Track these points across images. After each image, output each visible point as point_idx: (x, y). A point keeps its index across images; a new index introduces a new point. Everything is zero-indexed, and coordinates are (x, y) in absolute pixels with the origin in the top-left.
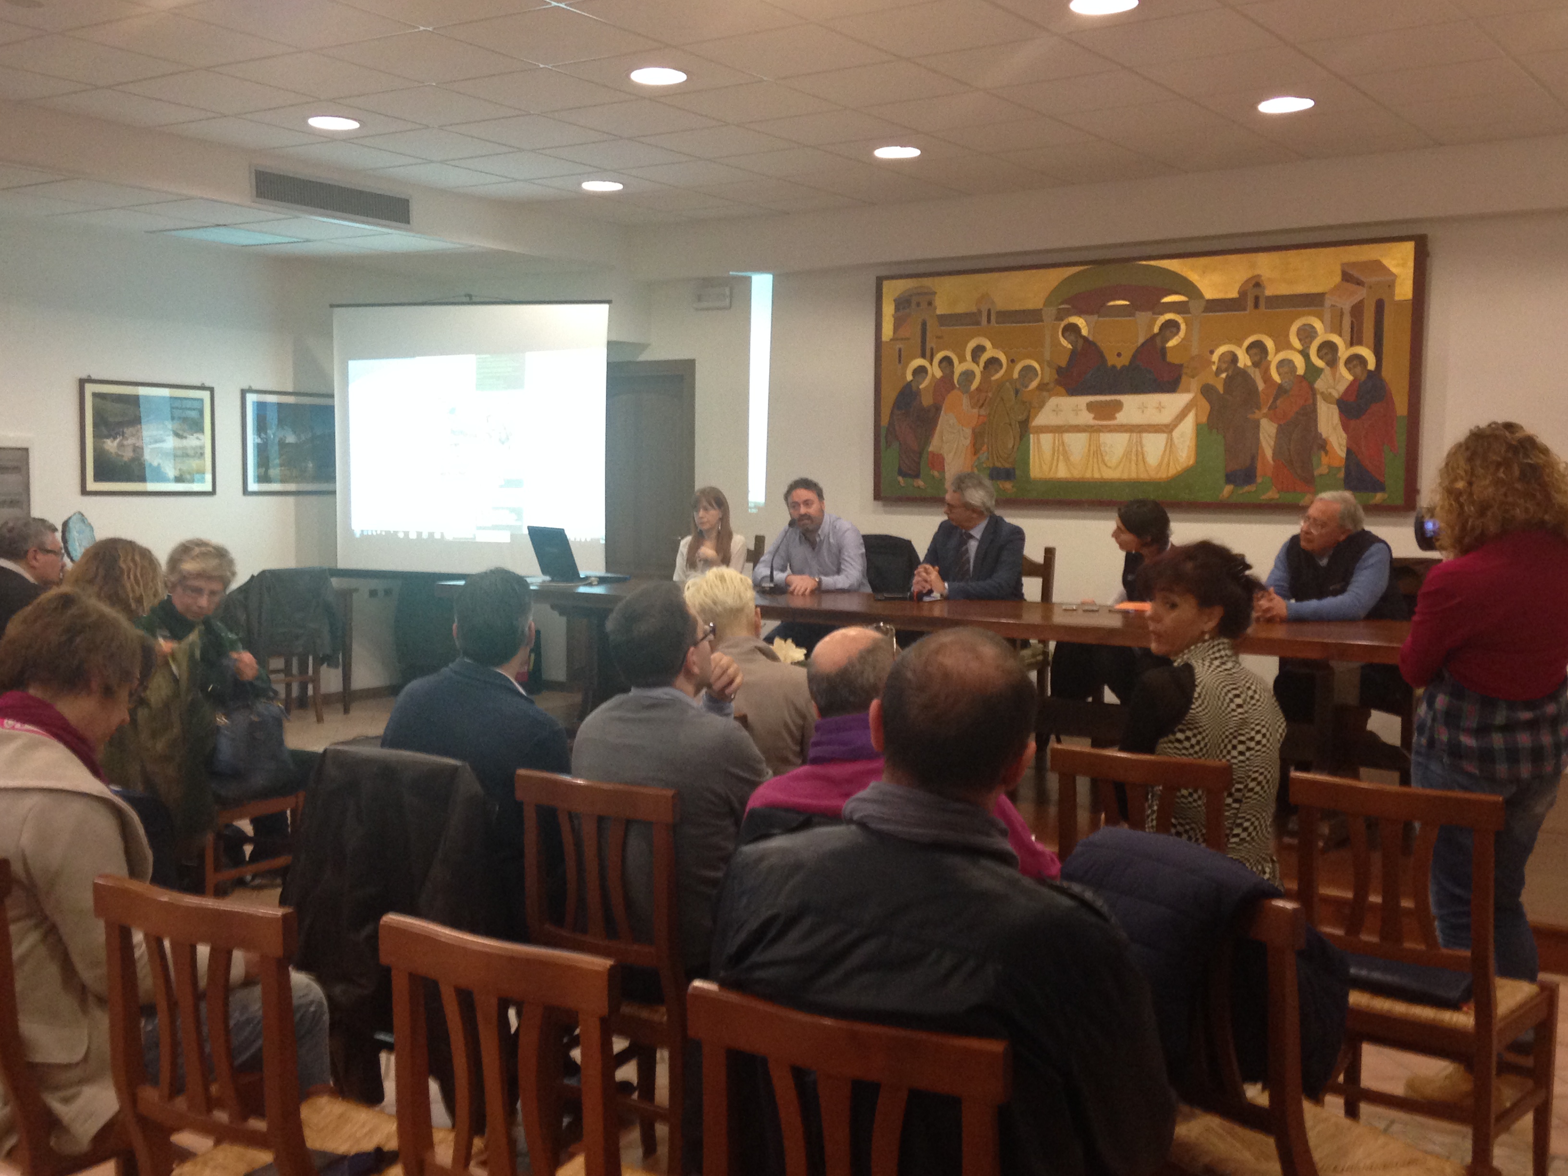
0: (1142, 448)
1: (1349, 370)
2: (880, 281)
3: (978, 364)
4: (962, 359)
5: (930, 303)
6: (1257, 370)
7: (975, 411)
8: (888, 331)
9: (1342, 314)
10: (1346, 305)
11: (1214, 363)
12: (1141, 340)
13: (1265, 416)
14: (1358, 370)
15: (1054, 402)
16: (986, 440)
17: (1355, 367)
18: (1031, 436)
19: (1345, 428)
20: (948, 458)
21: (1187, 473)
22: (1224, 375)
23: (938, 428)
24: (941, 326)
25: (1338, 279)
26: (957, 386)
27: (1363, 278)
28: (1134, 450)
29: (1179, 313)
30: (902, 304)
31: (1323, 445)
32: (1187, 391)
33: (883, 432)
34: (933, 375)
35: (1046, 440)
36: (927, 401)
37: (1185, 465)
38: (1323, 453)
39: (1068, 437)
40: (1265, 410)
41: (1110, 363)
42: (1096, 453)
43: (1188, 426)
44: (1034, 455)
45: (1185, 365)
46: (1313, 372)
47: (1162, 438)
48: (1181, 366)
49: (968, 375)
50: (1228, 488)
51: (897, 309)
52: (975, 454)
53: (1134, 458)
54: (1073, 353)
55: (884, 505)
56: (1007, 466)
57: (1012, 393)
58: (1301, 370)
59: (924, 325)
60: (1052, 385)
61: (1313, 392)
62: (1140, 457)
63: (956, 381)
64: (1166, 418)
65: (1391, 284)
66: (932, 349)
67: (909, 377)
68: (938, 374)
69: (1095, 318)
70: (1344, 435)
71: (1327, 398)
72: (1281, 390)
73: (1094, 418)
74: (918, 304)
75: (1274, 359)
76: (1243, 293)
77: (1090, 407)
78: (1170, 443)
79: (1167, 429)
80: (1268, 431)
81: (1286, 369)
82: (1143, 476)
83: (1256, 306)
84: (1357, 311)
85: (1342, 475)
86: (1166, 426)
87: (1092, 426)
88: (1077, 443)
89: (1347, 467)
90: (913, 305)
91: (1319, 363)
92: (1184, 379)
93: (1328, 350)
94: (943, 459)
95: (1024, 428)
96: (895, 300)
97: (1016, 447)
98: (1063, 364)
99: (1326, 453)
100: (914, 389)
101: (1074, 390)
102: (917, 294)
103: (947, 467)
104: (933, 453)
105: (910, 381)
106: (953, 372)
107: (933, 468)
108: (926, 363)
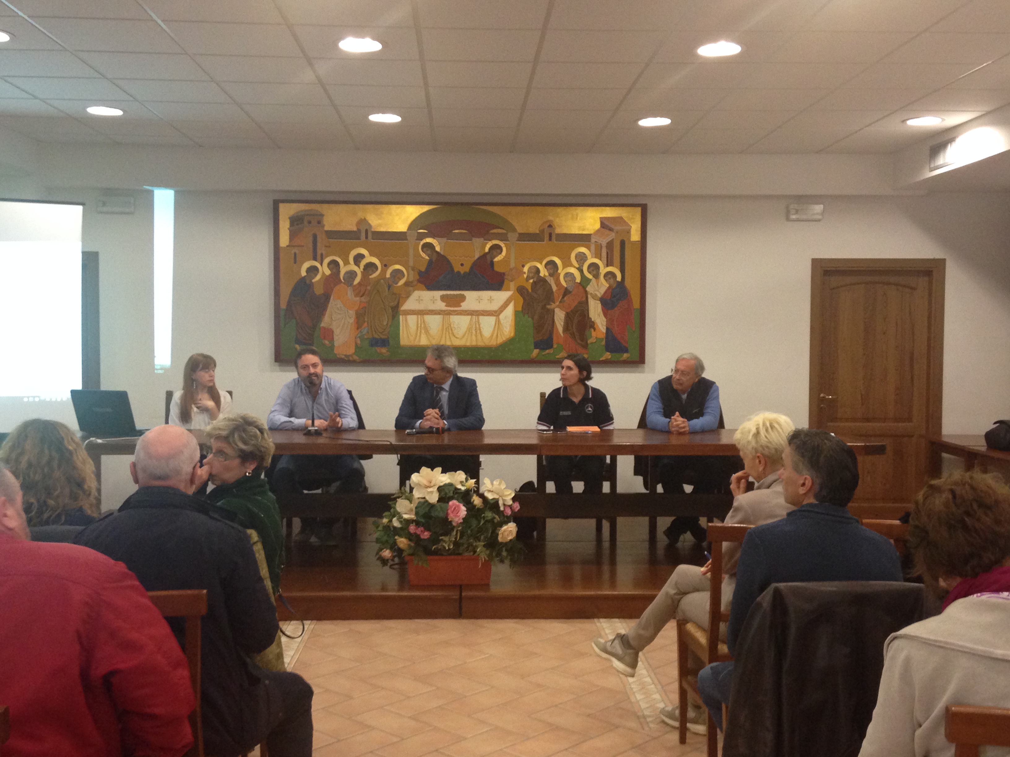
0: (479, 325)
1: (606, 280)
2: (276, 204)
3: (359, 267)
4: (346, 263)
5: (319, 222)
6: (552, 278)
7: (358, 298)
8: (284, 240)
9: (601, 247)
10: (604, 242)
11: (525, 273)
12: (477, 257)
13: (558, 307)
14: (612, 280)
15: (416, 294)
16: (366, 320)
17: (610, 278)
18: (401, 317)
19: (605, 315)
20: (337, 332)
21: (510, 342)
22: (531, 281)
23: (328, 309)
24: (328, 239)
25: (598, 226)
26: (343, 281)
27: (612, 226)
28: (474, 326)
29: (502, 240)
30: (296, 221)
32: (508, 289)
33: (282, 313)
34: (323, 273)
35: (412, 320)
36: (319, 291)
37: (508, 337)
38: (592, 330)
39: (428, 318)
40: (557, 303)
41: (456, 270)
42: (448, 328)
43: (510, 311)
44: (403, 330)
45: (507, 273)
46: (585, 281)
47: (492, 319)
48: (504, 274)
49: (351, 275)
50: (536, 351)
51: (292, 225)
52: (358, 329)
53: (474, 332)
54: (430, 262)
55: (280, 366)
56: (383, 337)
57: (387, 288)
58: (578, 280)
59: (315, 237)
60: (415, 283)
61: (586, 292)
62: (478, 332)
63: (342, 278)
64: (495, 306)
65: (629, 232)
66: (322, 255)
67: (304, 274)
68: (328, 272)
69: (444, 240)
70: (605, 320)
71: (595, 297)
72: (566, 292)
73: (446, 306)
74: (310, 222)
75: (562, 272)
76: (542, 231)
77: (443, 298)
78: (498, 322)
80: (560, 317)
81: (569, 279)
82: (480, 344)
83: (550, 239)
84: (610, 245)
85: (604, 343)
86: (495, 312)
87: (444, 311)
88: (434, 322)
89: (607, 337)
90: (306, 223)
91: (590, 276)
92: (506, 282)
93: (594, 268)
94: (333, 332)
95: (395, 311)
96: (290, 218)
97: (390, 324)
98: (423, 269)
99: (595, 330)
100: (308, 282)
101: (431, 286)
102: (308, 215)
103: (336, 338)
104: (324, 328)
105: (305, 277)
106: (339, 271)
107: (325, 338)
108: (317, 264)
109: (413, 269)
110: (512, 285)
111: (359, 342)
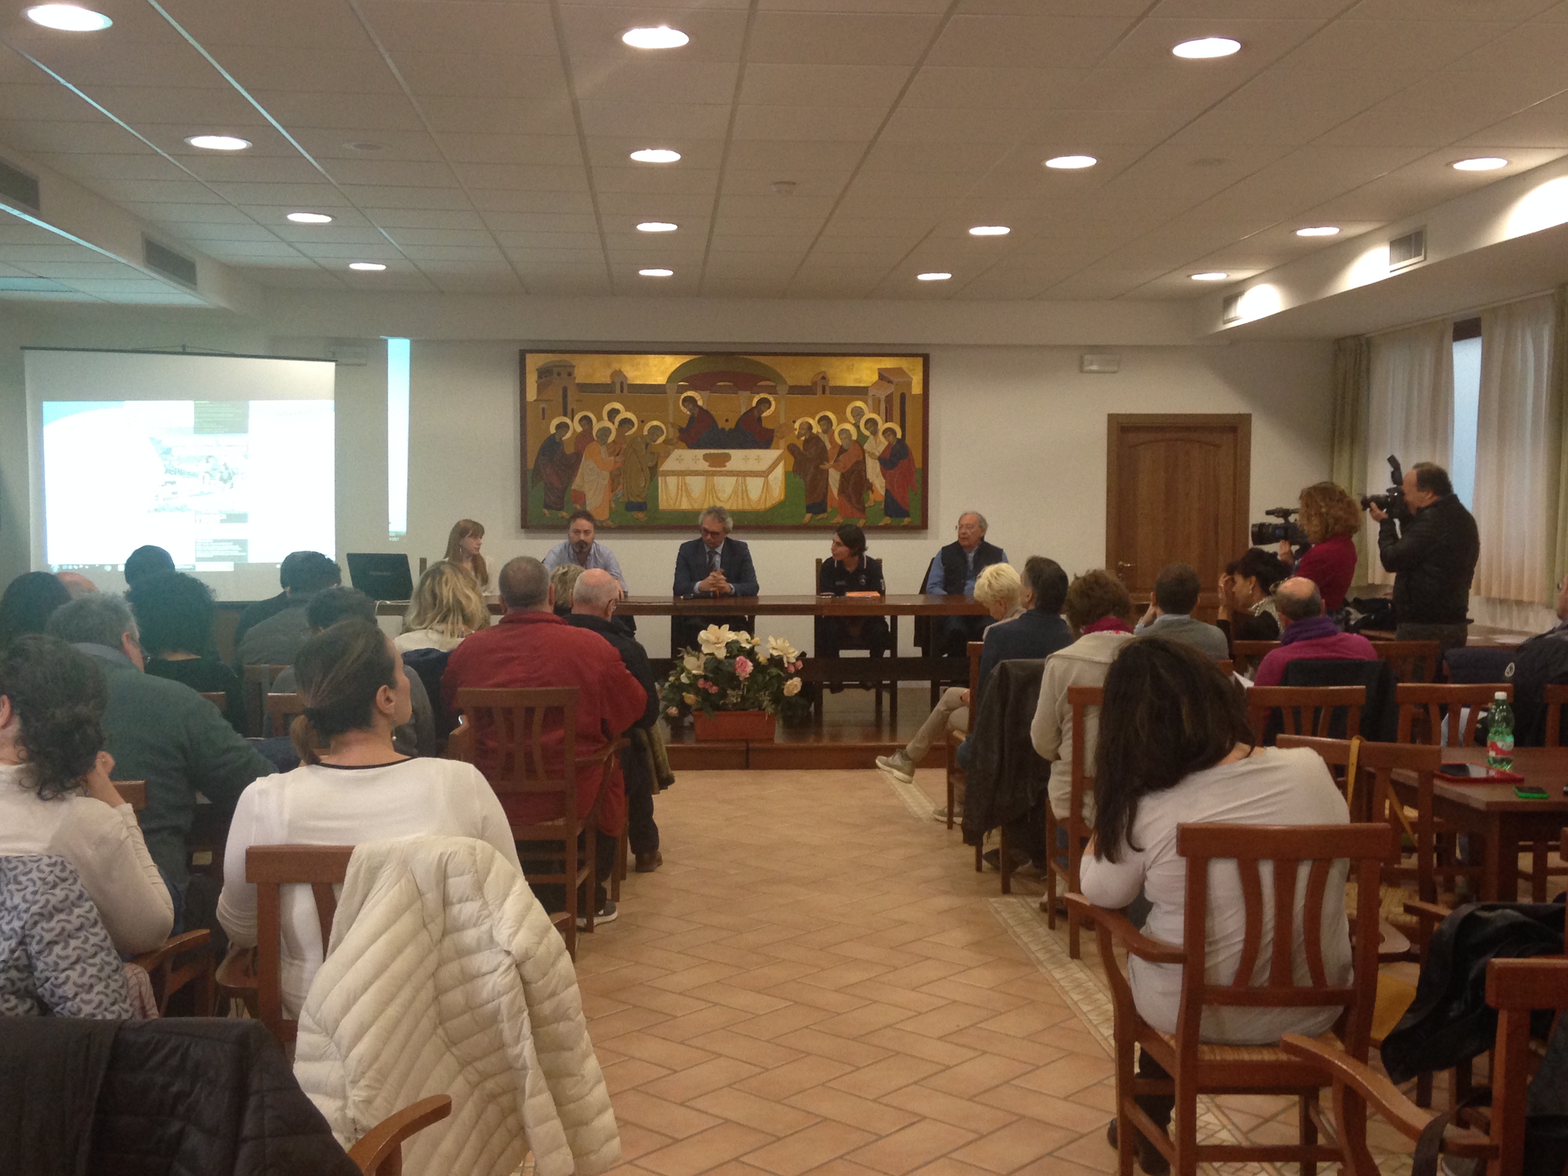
0: (746, 487)
1: (885, 438)
2: (523, 355)
3: (613, 423)
5: (570, 374)
6: (826, 436)
7: (612, 458)
8: (532, 395)
9: (880, 401)
10: (882, 395)
11: (796, 429)
12: (742, 413)
13: (833, 467)
14: (891, 437)
15: (677, 453)
16: (621, 480)
17: (889, 435)
18: (660, 478)
19: (884, 476)
20: (589, 495)
21: (781, 504)
22: (803, 438)
23: (580, 470)
24: (580, 392)
25: (875, 377)
26: (596, 439)
27: (892, 378)
28: (740, 489)
29: (770, 394)
30: (544, 373)
31: (870, 487)
32: (778, 448)
34: (574, 430)
35: (672, 481)
36: (569, 450)
37: (777, 500)
38: (870, 492)
39: (690, 480)
40: (832, 462)
41: (720, 426)
42: (711, 490)
43: (779, 471)
45: (776, 430)
46: (862, 439)
47: (760, 481)
48: (772, 431)
49: (606, 432)
50: (809, 516)
51: (540, 377)
52: (612, 491)
53: (740, 494)
54: (692, 419)
55: (526, 532)
56: (640, 500)
57: (644, 446)
58: (854, 437)
59: (565, 390)
60: (675, 440)
61: (864, 452)
62: (745, 494)
63: (594, 434)
64: (763, 466)
65: (909, 384)
66: (573, 410)
67: (553, 430)
68: (579, 429)
69: (707, 393)
70: (884, 481)
71: (872, 455)
72: (842, 450)
73: (710, 466)
74: (559, 374)
75: (836, 428)
76: (815, 384)
77: (706, 457)
78: (766, 485)
79: (765, 474)
80: (834, 478)
81: (844, 436)
82: (747, 507)
83: (824, 393)
84: (889, 399)
85: (883, 506)
86: (764, 472)
87: (708, 471)
88: (696, 484)
89: (886, 501)
90: (555, 376)
91: (867, 433)
92: (775, 439)
93: (871, 423)
94: (585, 494)
95: (654, 471)
96: (538, 370)
97: (647, 486)
98: (684, 426)
99: (873, 492)
100: (557, 440)
101: (693, 445)
102: (558, 366)
103: (588, 502)
104: (575, 491)
105: (554, 434)
106: (592, 429)
107: (576, 502)
108: (567, 420)
109: (673, 425)
110: (783, 443)
111: (613, 506)
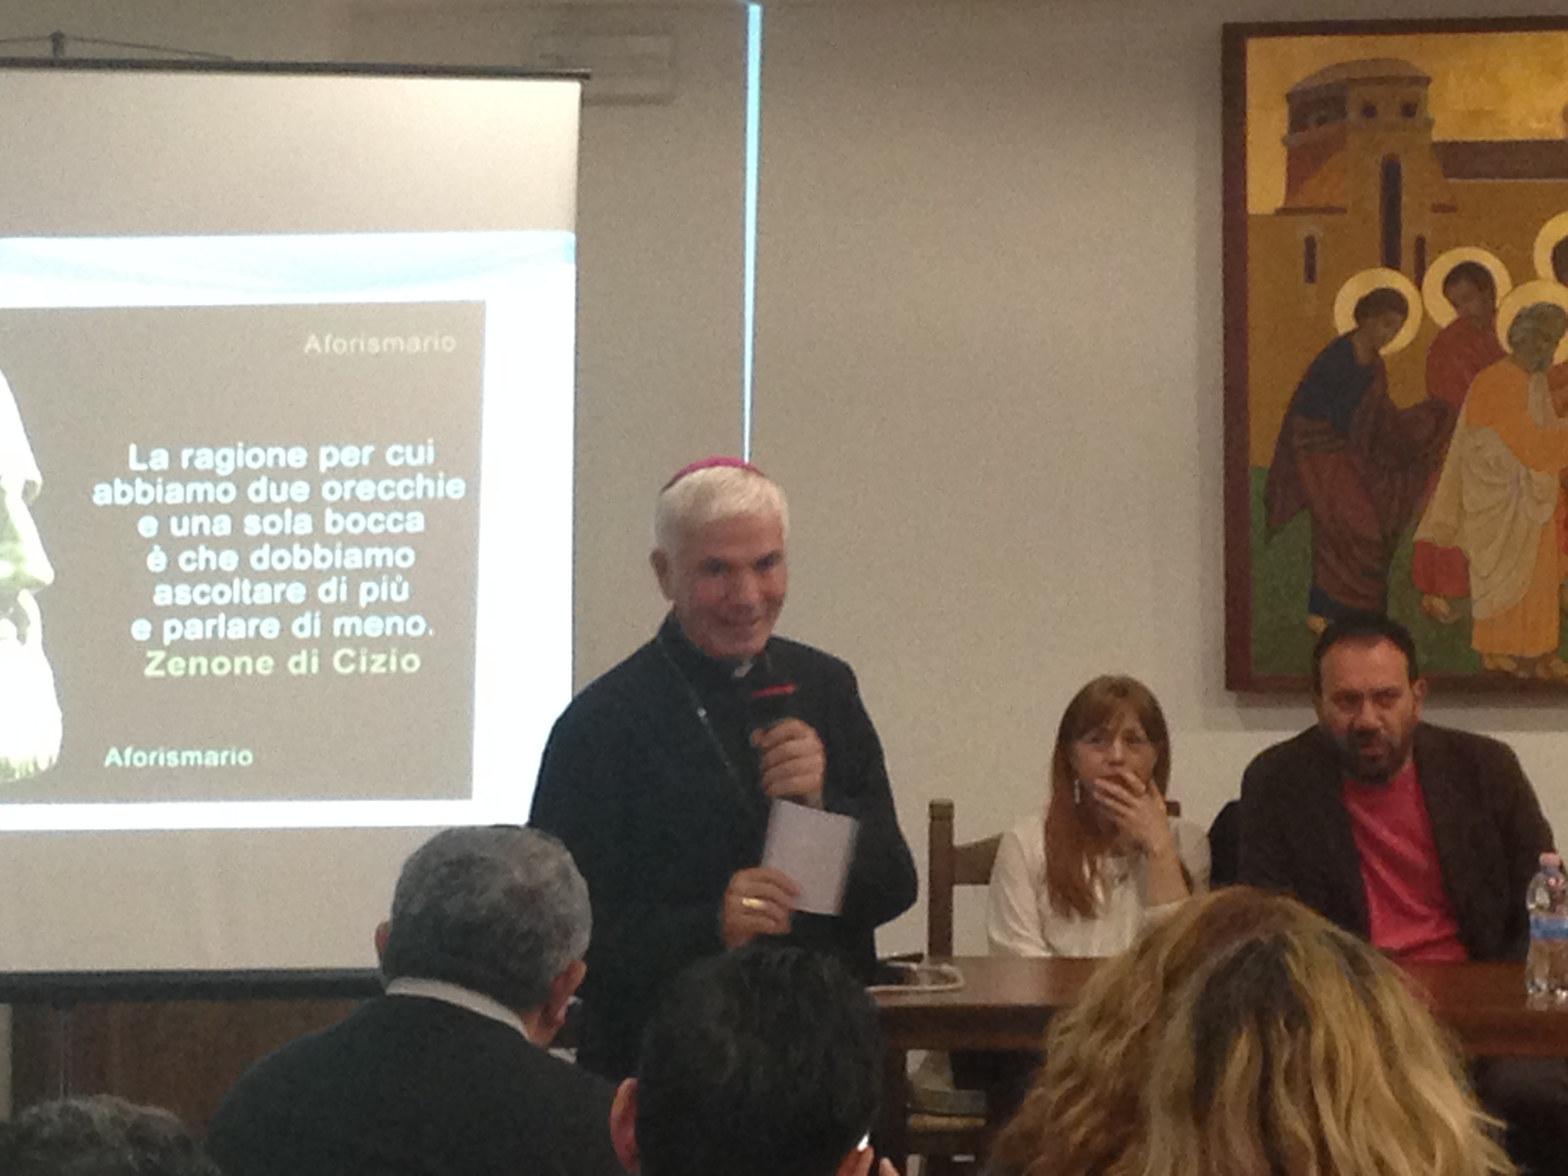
2: (1233, 40)
4: (1523, 273)
5: (1409, 110)
8: (1267, 187)
23: (1447, 469)
24: (1447, 176)
30: (1314, 109)
33: (1257, 486)
34: (1426, 317)
49: (1543, 322)
51: (1297, 123)
59: (1391, 171)
63: (1502, 335)
66: (1420, 244)
67: (1345, 323)
74: (1369, 111)
90: (1353, 115)
94: (1466, 564)
96: (1290, 97)
100: (1362, 356)
102: (1367, 81)
103: (1476, 587)
104: (1425, 545)
105: (1349, 335)
106: (1494, 311)
107: (1432, 589)
108: (1400, 282)
